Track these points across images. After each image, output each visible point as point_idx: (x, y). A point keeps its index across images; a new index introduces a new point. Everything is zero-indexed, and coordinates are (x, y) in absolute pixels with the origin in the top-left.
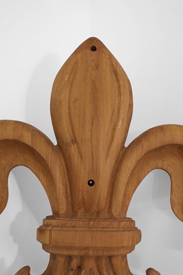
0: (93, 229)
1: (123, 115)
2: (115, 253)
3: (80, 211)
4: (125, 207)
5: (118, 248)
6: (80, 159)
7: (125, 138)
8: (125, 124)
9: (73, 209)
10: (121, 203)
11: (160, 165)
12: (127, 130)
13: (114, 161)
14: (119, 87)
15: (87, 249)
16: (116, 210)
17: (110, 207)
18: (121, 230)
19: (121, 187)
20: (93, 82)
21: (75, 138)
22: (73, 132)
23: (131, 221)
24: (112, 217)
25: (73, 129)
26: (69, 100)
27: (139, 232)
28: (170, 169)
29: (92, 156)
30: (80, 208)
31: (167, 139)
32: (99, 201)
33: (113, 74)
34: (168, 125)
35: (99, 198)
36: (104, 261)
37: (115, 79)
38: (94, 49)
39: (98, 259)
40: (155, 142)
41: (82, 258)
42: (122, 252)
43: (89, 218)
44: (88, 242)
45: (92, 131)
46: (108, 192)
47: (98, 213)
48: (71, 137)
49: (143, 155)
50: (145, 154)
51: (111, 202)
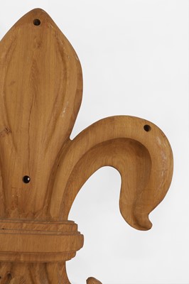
0: (25, 232)
1: (69, 102)
2: (51, 260)
3: (14, 211)
4: (66, 207)
5: (54, 254)
6: (14, 151)
7: (71, 130)
8: (71, 113)
9: (5, 209)
10: (60, 203)
11: (109, 161)
12: (73, 121)
13: (54, 155)
14: (65, 69)
15: (17, 254)
16: (54, 211)
17: (48, 208)
18: (58, 233)
19: (61, 186)
20: (34, 62)
21: (9, 125)
22: (8, 121)
23: (73, 225)
24: (49, 220)
25: (8, 116)
26: (5, 83)
27: (82, 235)
28: (121, 166)
29: (29, 149)
30: (13, 208)
31: (117, 132)
32: (35, 200)
33: (59, 53)
34: (120, 116)
35: (35, 197)
36: (37, 268)
37: (61, 59)
38: (37, 23)
39: (31, 265)
40: (102, 136)
41: (13, 265)
42: (58, 259)
43: (23, 219)
44: (18, 246)
45: (29, 120)
46: (47, 191)
47: (34, 214)
48: (5, 125)
49: (88, 148)
50: (92, 149)
51: (49, 203)
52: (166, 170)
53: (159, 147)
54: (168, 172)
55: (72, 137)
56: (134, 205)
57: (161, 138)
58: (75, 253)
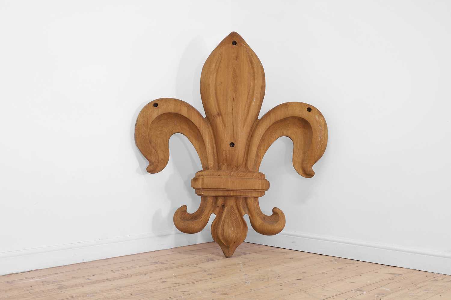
0: (233, 177)
1: (257, 94)
2: (250, 195)
3: (224, 166)
4: (257, 164)
5: (251, 191)
6: (224, 127)
7: (259, 112)
8: (259, 101)
9: (218, 165)
10: (254, 160)
11: (285, 133)
12: (260, 106)
13: (249, 130)
14: (254, 73)
15: (228, 190)
16: (250, 165)
17: (246, 164)
18: (254, 178)
19: (254, 149)
20: (234, 69)
21: (220, 111)
22: (219, 108)
23: (262, 174)
24: (247, 170)
25: (218, 105)
26: (216, 83)
27: (269, 182)
28: (293, 136)
29: (233, 125)
30: (224, 164)
31: (289, 113)
32: (238, 158)
33: (249, 62)
34: (291, 103)
35: (238, 156)
36: (241, 200)
37: (251, 66)
38: (234, 43)
39: (237, 198)
40: (280, 115)
41: (225, 198)
42: (254, 194)
43: (230, 170)
44: (230, 186)
45: (232, 107)
46: (245, 153)
47: (237, 167)
48: (217, 111)
49: (271, 124)
50: (273, 124)
51: (247, 160)
52: (322, 136)
53: (316, 121)
54: (323, 138)
55: (259, 118)
56: (303, 161)
57: (318, 116)
58: (264, 192)
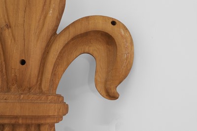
0: (22, 101)
1: (54, 5)
2: (43, 122)
3: (14, 87)
4: (54, 84)
5: (45, 117)
6: (13, 41)
8: (56, 14)
9: (7, 85)
10: (49, 80)
11: (87, 50)
12: (59, 19)
13: (44, 44)
15: (16, 117)
16: (45, 85)
17: (40, 84)
18: (48, 102)
19: (49, 67)
21: (9, 22)
22: (8, 19)
23: (59, 96)
24: (42, 92)
25: (8, 16)
27: (67, 105)
28: (95, 54)
29: (24, 39)
30: (13, 85)
31: (91, 27)
32: (30, 78)
35: (30, 75)
36: (33, 129)
40: (81, 29)
41: (14, 125)
42: (49, 121)
43: (21, 92)
44: (17, 111)
45: (24, 18)
46: (39, 71)
47: (30, 89)
48: (6, 22)
49: (70, 39)
50: (73, 39)
51: (41, 80)
52: (128, 53)
53: (122, 36)
54: (129, 55)
55: (58, 32)
56: (106, 81)
57: (124, 30)
58: (62, 117)
